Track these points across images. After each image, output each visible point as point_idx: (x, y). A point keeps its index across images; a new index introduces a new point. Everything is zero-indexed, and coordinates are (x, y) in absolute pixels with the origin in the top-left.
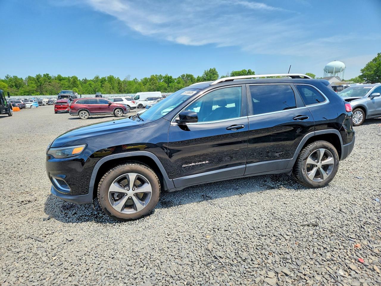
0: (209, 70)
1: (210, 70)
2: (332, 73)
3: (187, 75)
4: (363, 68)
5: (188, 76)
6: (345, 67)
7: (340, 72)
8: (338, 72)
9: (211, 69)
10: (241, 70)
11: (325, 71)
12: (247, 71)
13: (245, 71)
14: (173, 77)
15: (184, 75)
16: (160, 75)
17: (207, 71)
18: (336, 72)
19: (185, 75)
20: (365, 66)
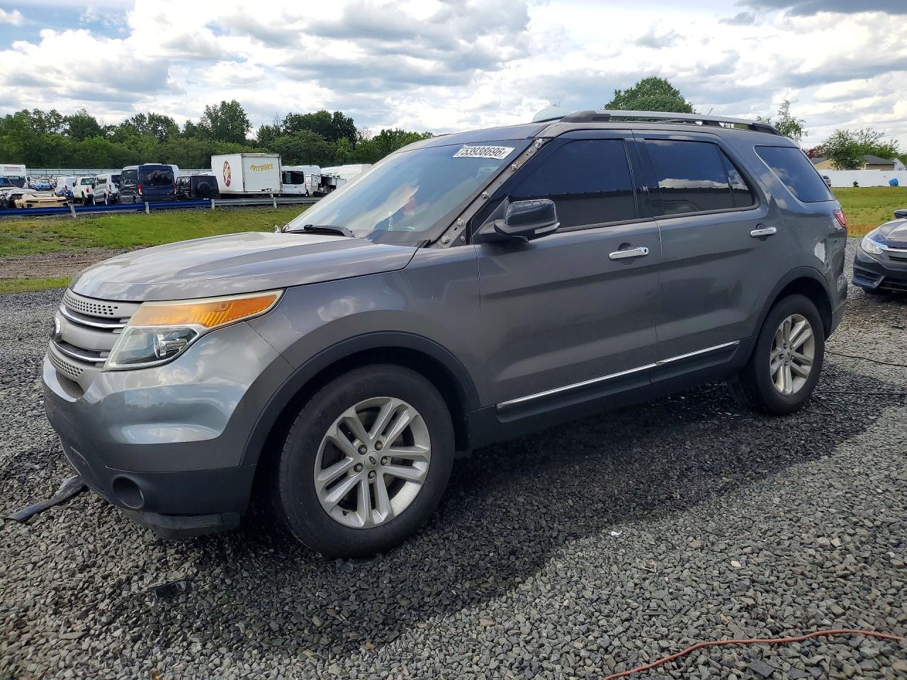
0: (219, 106)
1: (223, 106)
3: (152, 118)
5: (155, 121)
9: (224, 102)
10: (314, 112)
12: (333, 117)
13: (326, 115)
15: (142, 116)
16: (53, 112)
17: (214, 109)
19: (147, 116)
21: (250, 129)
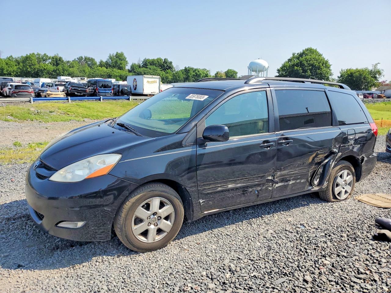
0: (115, 54)
1: (117, 54)
2: (256, 71)
4: (279, 68)
5: (87, 59)
6: (268, 67)
7: (263, 71)
8: (262, 71)
9: (117, 52)
10: (156, 58)
11: (249, 69)
12: (163, 60)
13: (161, 60)
14: (65, 59)
15: (81, 57)
16: (45, 54)
17: (113, 56)
18: (259, 71)
19: (84, 57)
20: (281, 66)
21: (128, 64)
